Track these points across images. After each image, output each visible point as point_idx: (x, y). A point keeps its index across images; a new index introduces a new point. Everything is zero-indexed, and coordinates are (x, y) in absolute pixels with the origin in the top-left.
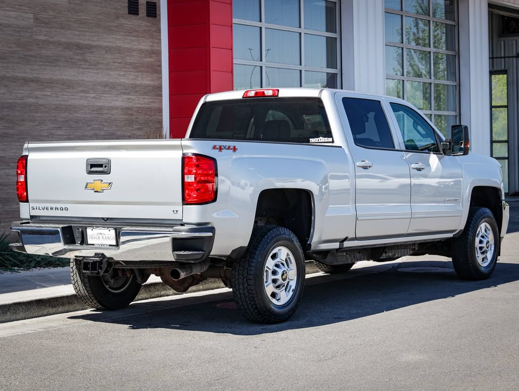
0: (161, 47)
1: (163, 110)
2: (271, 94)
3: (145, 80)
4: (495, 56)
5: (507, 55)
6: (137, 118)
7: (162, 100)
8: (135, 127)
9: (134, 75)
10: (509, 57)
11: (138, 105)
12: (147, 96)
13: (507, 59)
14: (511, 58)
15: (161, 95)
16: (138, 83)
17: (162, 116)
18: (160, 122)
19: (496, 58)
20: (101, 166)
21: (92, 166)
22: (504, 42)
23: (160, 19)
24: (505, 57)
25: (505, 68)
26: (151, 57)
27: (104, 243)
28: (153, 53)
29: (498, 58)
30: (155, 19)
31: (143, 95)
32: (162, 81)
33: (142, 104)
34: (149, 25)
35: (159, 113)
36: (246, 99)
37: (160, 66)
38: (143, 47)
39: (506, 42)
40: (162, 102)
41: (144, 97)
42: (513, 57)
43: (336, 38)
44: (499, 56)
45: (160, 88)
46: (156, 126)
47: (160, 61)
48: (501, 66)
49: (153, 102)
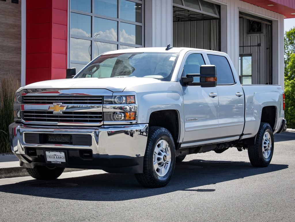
0: (21, 23)
1: (22, 63)
3: (10, 43)
4: (244, 45)
5: (251, 45)
6: (3, 67)
7: (21, 57)
8: (2, 73)
9: (2, 39)
10: (253, 46)
11: (4, 59)
12: (11, 53)
13: (251, 47)
14: (254, 47)
15: (20, 54)
16: (5, 44)
17: (21, 67)
18: (20, 71)
19: (245, 46)
22: (250, 37)
23: (21, 5)
24: (250, 46)
25: (250, 52)
26: (14, 29)
28: (16, 26)
29: (247, 46)
30: (17, 4)
31: (8, 53)
32: (21, 45)
33: (7, 58)
34: (13, 8)
35: (19, 65)
37: (20, 35)
38: (8, 22)
39: (251, 37)
40: (21, 58)
41: (9, 54)
42: (255, 46)
43: (141, 26)
44: (247, 45)
45: (20, 49)
46: (16, 73)
47: (21, 32)
48: (248, 51)
49: (15, 57)
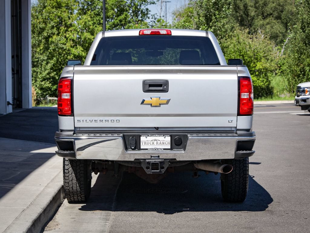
2: (166, 33)
20: (160, 85)
21: (150, 86)
27: (158, 148)
36: (142, 36)
